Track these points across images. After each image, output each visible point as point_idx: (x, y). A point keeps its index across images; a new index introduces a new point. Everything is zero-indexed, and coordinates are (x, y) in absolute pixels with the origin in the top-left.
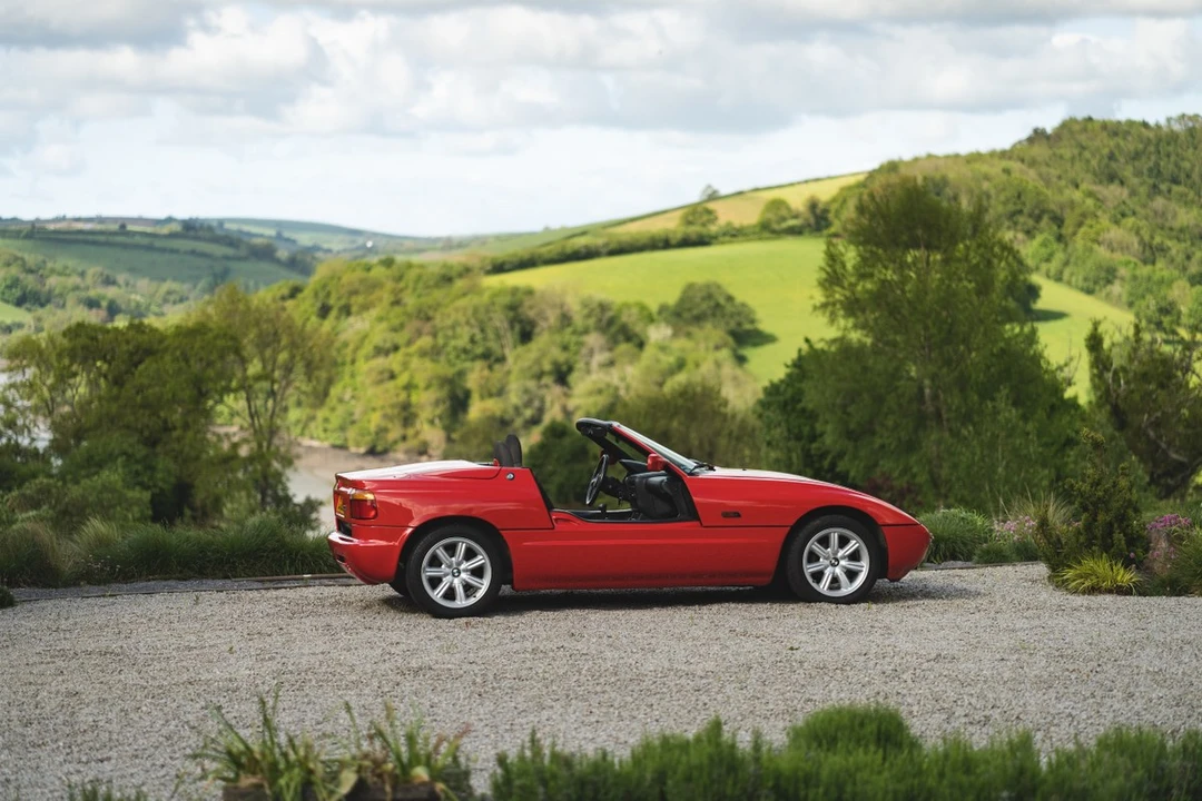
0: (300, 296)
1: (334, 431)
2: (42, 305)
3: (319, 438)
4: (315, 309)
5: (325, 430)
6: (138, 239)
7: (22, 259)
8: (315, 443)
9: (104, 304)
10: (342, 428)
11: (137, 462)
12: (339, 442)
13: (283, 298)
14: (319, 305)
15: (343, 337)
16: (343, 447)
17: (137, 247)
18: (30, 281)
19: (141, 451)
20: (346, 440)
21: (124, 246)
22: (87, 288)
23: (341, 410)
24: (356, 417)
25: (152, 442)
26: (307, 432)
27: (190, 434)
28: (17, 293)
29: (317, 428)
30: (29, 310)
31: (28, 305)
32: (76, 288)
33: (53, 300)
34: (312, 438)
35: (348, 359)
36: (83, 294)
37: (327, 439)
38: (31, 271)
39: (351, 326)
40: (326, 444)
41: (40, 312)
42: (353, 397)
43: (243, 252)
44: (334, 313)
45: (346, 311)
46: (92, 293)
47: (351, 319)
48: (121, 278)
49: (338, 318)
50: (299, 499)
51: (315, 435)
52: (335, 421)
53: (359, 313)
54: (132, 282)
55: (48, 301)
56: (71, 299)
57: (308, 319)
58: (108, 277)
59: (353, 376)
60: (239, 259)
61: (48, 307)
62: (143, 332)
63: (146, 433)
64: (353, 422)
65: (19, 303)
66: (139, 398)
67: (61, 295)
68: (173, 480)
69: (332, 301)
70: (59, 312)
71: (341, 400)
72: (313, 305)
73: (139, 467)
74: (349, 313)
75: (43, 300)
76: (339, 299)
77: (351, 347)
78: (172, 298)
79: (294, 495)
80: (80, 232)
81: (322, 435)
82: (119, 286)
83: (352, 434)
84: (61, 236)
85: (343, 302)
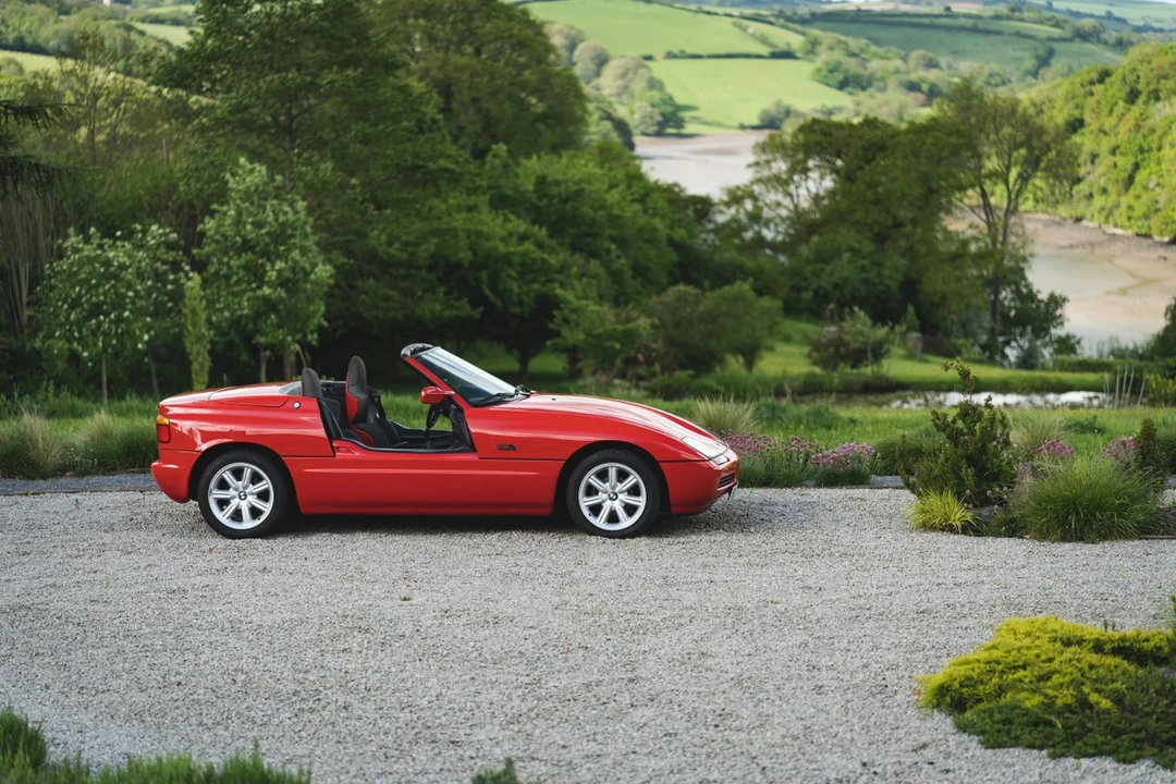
0: (1107, 80)
1: (1138, 219)
2: (864, 89)
3: (1122, 227)
4: (1123, 94)
5: (1129, 218)
6: (963, 21)
7: (846, 43)
8: (1119, 231)
9: (925, 87)
10: (1146, 217)
11: (864, 257)
12: (1143, 231)
13: (1092, 83)
14: (1128, 89)
15: (1150, 123)
16: (1147, 236)
17: (962, 29)
18: (852, 65)
19: (868, 247)
20: (1150, 228)
21: (948, 28)
22: (908, 72)
23: (1146, 197)
24: (1160, 205)
25: (881, 238)
26: (1111, 219)
27: (919, 231)
28: (839, 76)
29: (1121, 214)
30: (850, 93)
31: (850, 89)
32: (897, 71)
33: (875, 83)
34: (1116, 226)
35: (1155, 146)
36: (905, 78)
37: (1130, 227)
38: (854, 55)
39: (1159, 111)
40: (1130, 232)
41: (862, 96)
42: (1158, 185)
43: (1068, 33)
44: (1142, 98)
45: (1156, 96)
46: (914, 77)
47: (1160, 105)
48: (943, 62)
49: (1146, 103)
50: (1043, 296)
51: (1119, 223)
52: (1139, 210)
53: (1168, 98)
54: (954, 65)
55: (870, 84)
56: (892, 82)
57: (1116, 103)
58: (931, 60)
59: (1159, 163)
60: (1065, 40)
61: (871, 90)
62: (878, 128)
63: (876, 229)
64: (1157, 210)
65: (842, 86)
66: (869, 194)
67: (883, 79)
68: (900, 277)
69: (1140, 87)
70: (879, 95)
71: (1146, 188)
72: (1120, 90)
73: (865, 262)
74: (1158, 99)
75: (865, 84)
76: (1148, 83)
77: (1159, 132)
78: (993, 81)
79: (1039, 292)
80: (905, 14)
81: (1127, 224)
82: (942, 69)
83: (1155, 222)
84: (886, 19)
85: (1152, 87)
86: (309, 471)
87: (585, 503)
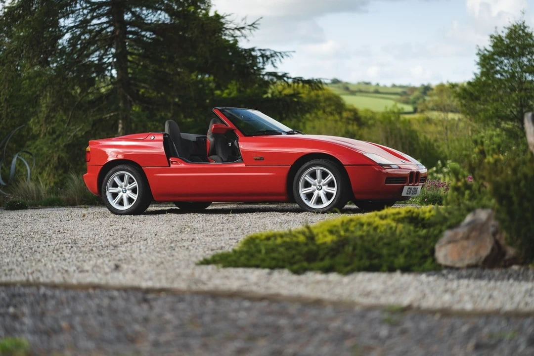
86: (158, 175)
87: (303, 192)
